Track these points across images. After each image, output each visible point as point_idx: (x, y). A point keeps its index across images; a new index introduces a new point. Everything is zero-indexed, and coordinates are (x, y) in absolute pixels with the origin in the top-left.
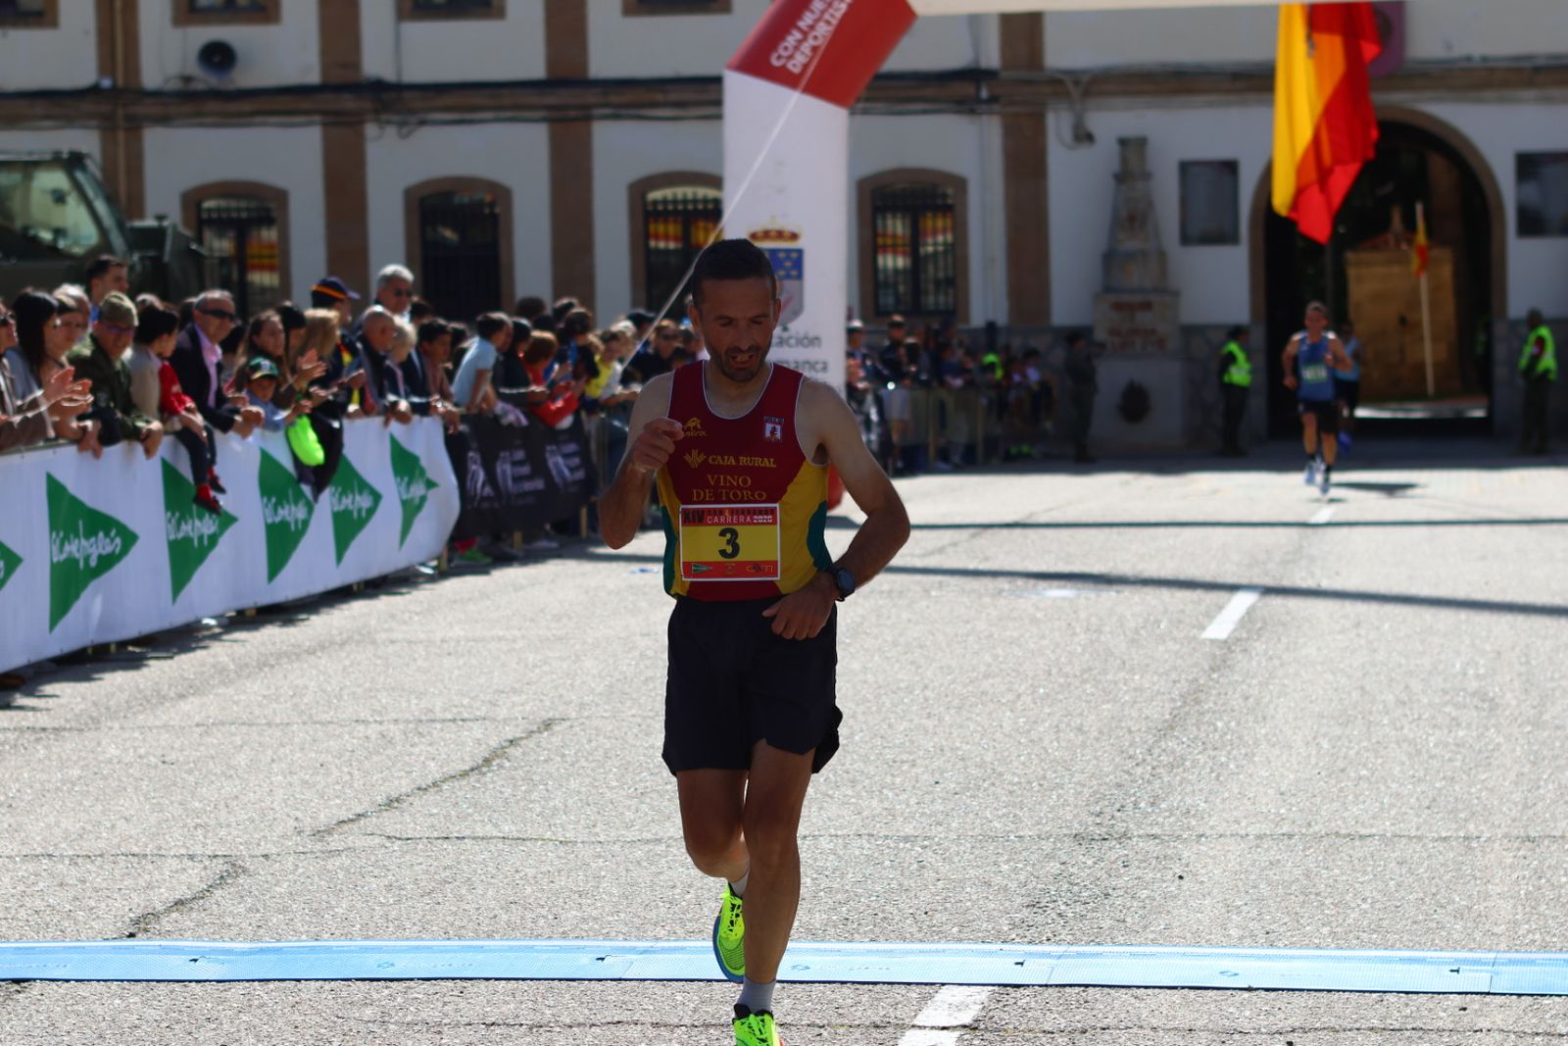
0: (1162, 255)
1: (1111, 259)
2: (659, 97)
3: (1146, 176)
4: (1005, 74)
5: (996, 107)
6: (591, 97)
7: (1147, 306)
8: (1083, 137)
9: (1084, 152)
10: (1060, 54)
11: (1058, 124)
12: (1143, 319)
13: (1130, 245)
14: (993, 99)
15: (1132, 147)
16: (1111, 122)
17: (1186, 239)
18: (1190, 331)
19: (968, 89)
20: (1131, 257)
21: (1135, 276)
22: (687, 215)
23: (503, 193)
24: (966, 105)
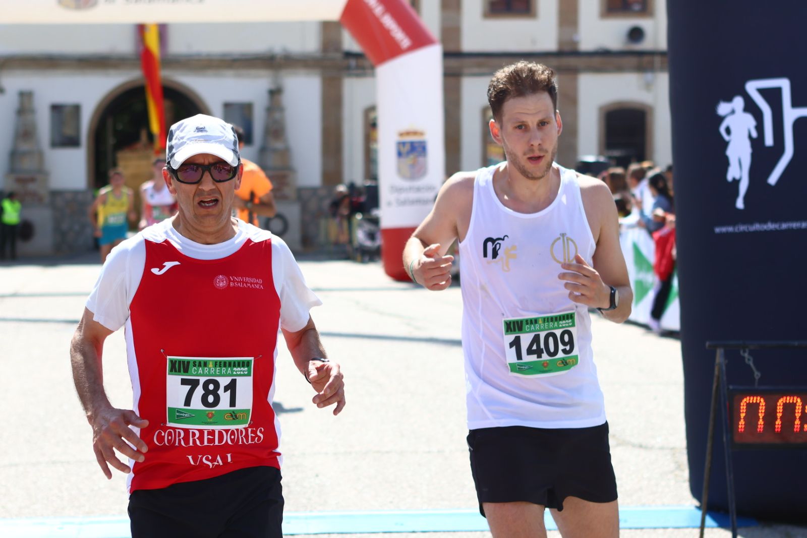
0: (40, 155)
1: (14, 155)
3: (32, 111)
7: (33, 180)
12: (31, 187)
13: (24, 147)
15: (26, 97)
16: (15, 82)
17: (55, 144)
18: (55, 194)
20: (25, 154)
21: (27, 164)
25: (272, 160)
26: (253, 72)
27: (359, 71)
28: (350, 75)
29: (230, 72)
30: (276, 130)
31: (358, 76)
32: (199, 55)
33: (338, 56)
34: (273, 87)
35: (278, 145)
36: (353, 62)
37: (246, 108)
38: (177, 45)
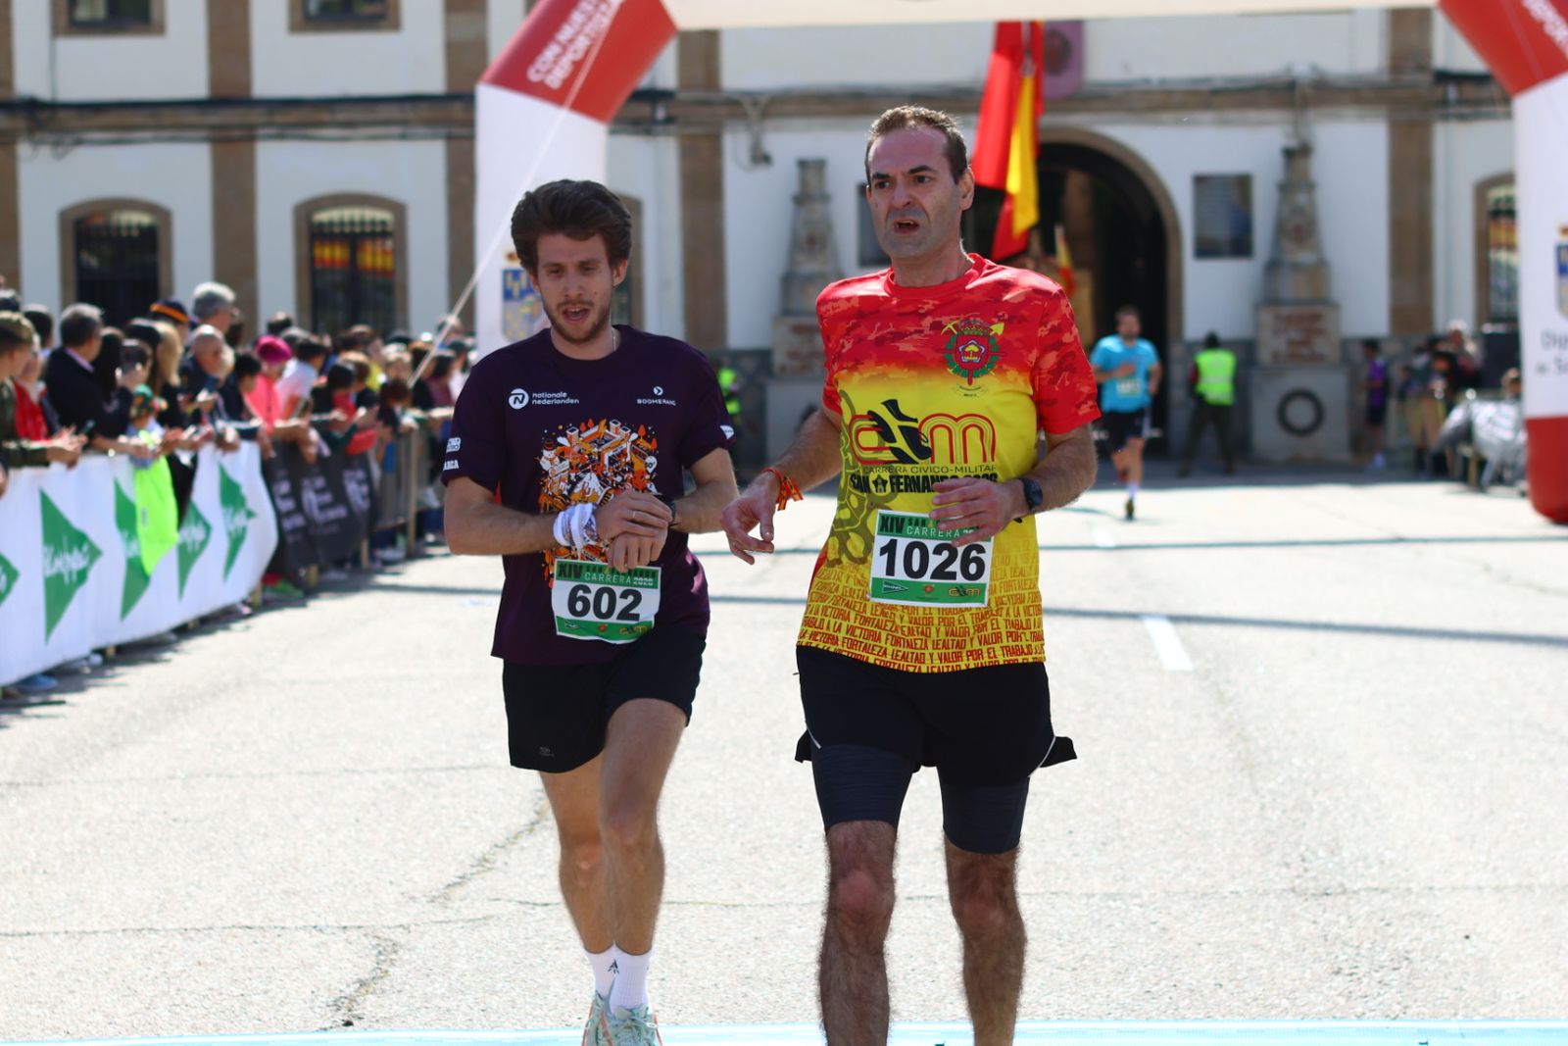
1: (790, 282)
2: (326, 116)
3: (825, 198)
4: (683, 96)
5: (672, 128)
6: (255, 116)
8: (761, 158)
9: (762, 173)
10: (737, 74)
11: (735, 145)
13: (809, 267)
14: (669, 120)
15: (811, 169)
16: (790, 143)
17: (866, 264)
19: (643, 109)
20: (811, 280)
22: (354, 238)
23: (163, 215)
24: (642, 126)
25: (1291, 287)
26: (1253, 115)
27: (1466, 110)
28: (1446, 118)
29: (1208, 116)
30: (1299, 228)
31: (1462, 118)
32: (1147, 81)
33: (1424, 79)
34: (1292, 143)
35: (1305, 257)
36: (1452, 92)
37: (1242, 184)
38: (1102, 65)
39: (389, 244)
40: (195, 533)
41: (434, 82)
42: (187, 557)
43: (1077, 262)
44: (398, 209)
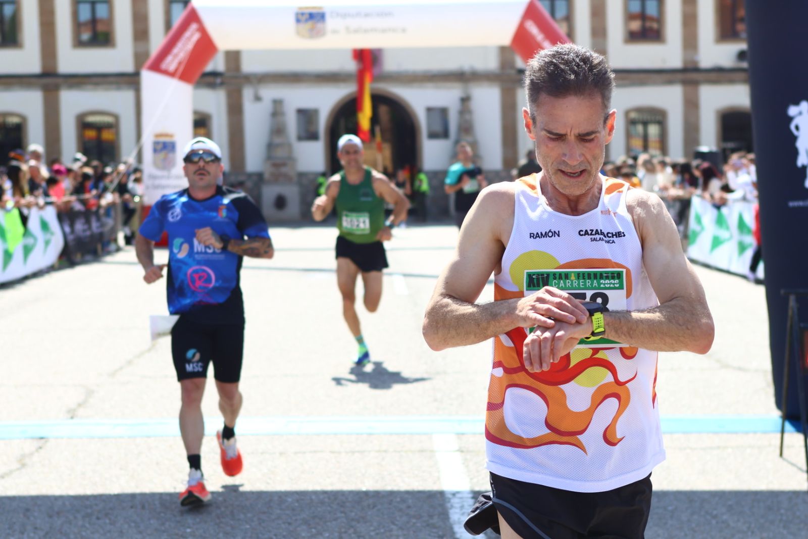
0: (290, 146)
1: (270, 146)
2: (88, 81)
3: (283, 114)
4: (227, 74)
5: (223, 86)
6: (59, 80)
7: (284, 165)
8: (258, 98)
9: (258, 105)
10: (248, 67)
11: (248, 94)
12: (284, 170)
13: (277, 140)
14: (222, 84)
15: (278, 104)
16: (269, 93)
17: (300, 138)
18: (301, 175)
19: (211, 80)
20: (278, 145)
21: (280, 153)
22: (99, 128)
23: (24, 119)
24: (212, 86)
26: (449, 84)
29: (430, 85)
30: (466, 128)
33: (513, 72)
34: (464, 95)
35: (469, 138)
37: (444, 112)
38: (390, 65)
39: (113, 130)
40: (30, 241)
41: (129, 68)
42: (27, 250)
43: (384, 139)
44: (116, 117)
